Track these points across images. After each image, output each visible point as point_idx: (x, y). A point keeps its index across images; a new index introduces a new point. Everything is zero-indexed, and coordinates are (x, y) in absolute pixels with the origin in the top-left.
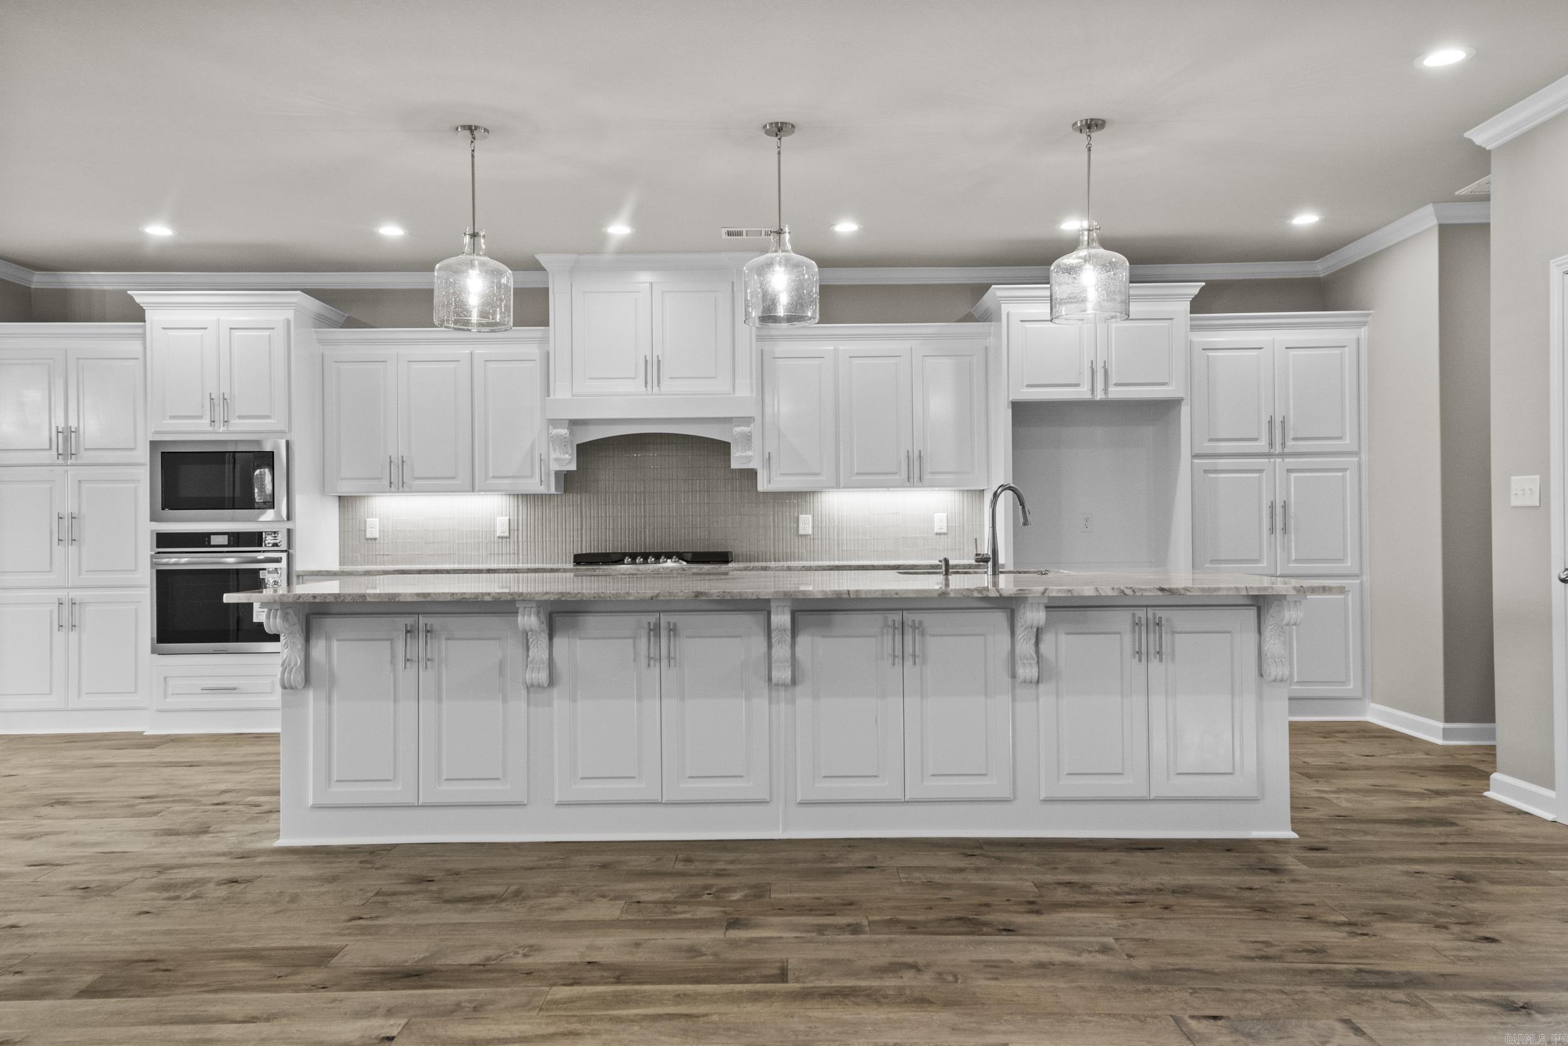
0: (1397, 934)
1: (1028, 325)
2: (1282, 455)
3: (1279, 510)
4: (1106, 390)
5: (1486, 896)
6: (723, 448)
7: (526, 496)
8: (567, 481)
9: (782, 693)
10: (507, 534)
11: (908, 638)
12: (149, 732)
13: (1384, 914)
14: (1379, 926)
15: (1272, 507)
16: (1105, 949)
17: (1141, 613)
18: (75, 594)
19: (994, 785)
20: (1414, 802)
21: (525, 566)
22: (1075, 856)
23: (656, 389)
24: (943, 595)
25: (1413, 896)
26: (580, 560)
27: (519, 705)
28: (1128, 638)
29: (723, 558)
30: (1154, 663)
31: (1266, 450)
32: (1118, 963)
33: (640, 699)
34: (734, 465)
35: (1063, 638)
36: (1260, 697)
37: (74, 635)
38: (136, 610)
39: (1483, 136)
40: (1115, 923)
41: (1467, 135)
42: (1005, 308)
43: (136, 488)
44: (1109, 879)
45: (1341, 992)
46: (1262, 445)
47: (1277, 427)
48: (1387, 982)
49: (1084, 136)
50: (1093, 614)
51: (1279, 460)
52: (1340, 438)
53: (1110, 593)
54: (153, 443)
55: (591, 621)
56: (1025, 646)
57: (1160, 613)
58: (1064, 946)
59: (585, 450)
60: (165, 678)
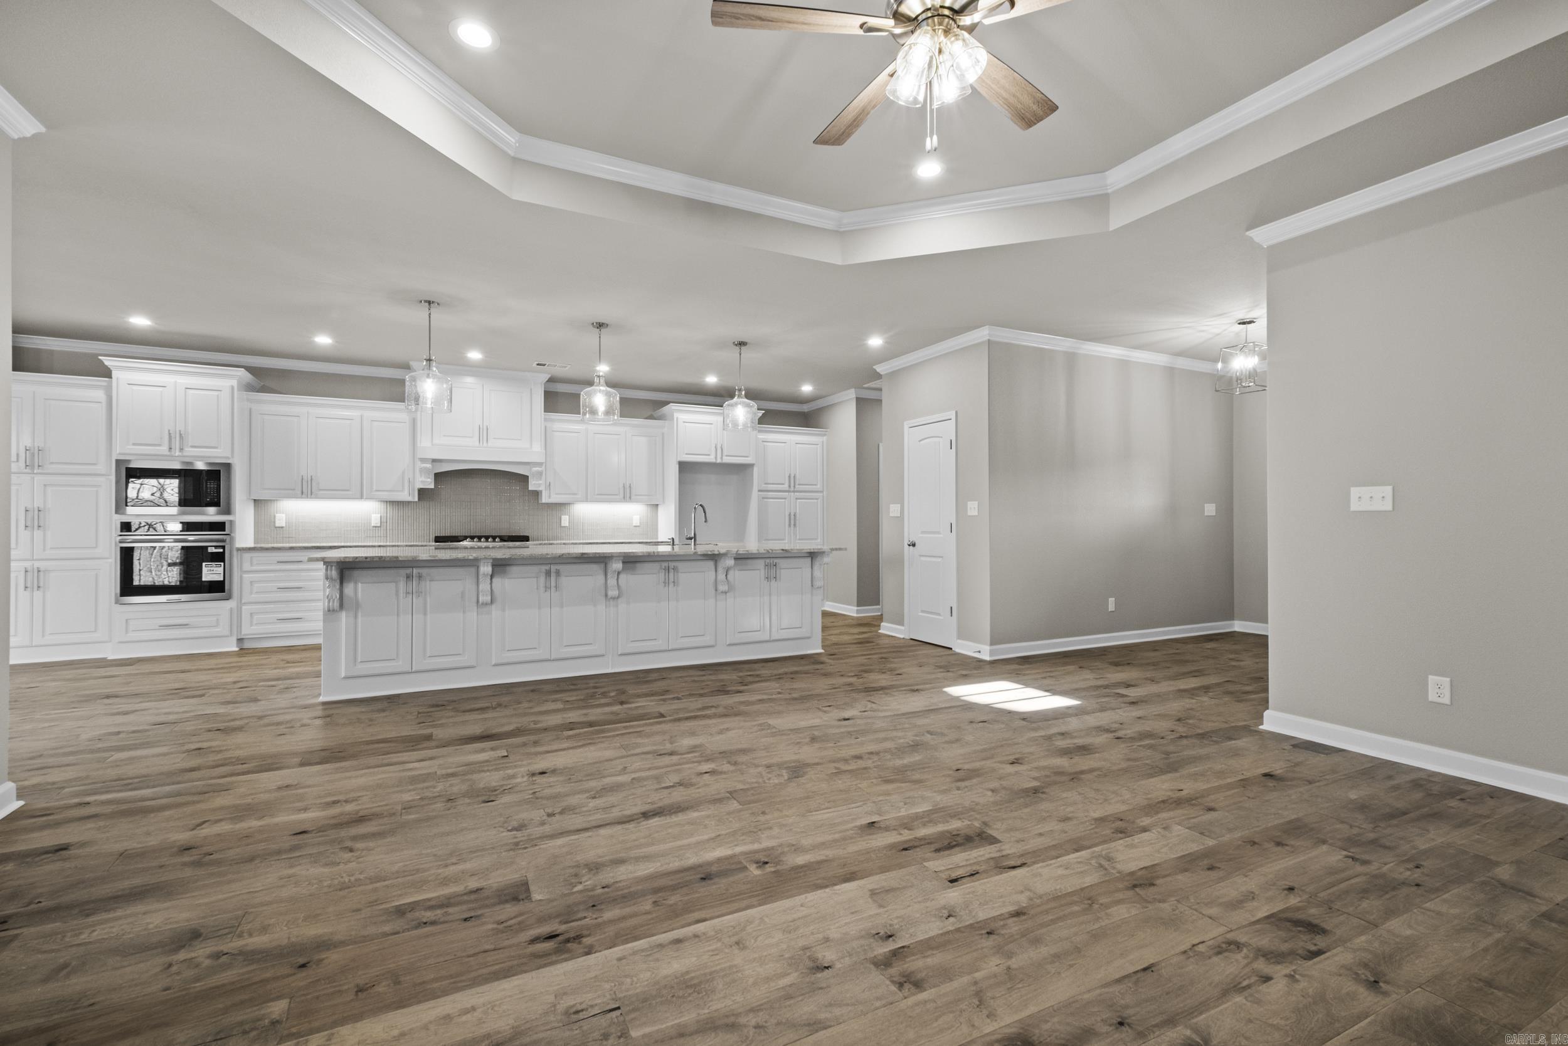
0: (873, 676)
1: (687, 424)
2: (794, 492)
3: (792, 517)
4: (722, 458)
5: (892, 662)
6: (524, 479)
7: (393, 503)
8: (423, 494)
9: (611, 602)
10: (379, 525)
11: (671, 575)
12: (111, 657)
13: (866, 671)
14: (865, 675)
15: (790, 515)
16: (779, 693)
17: (768, 561)
18: (37, 564)
19: (708, 640)
20: (857, 637)
21: (405, 544)
22: (746, 666)
23: (485, 444)
24: (695, 553)
25: (871, 665)
26: (438, 539)
27: (473, 615)
28: (763, 571)
29: (526, 539)
30: (773, 581)
31: (788, 489)
32: (788, 696)
33: (539, 608)
34: (530, 488)
35: (737, 572)
36: (812, 595)
37: (38, 594)
38: (97, 574)
39: (881, 369)
40: (777, 685)
41: (874, 367)
42: (676, 415)
43: (97, 491)
44: (765, 672)
45: (863, 694)
46: (786, 487)
47: (792, 479)
48: (875, 689)
49: (738, 348)
50: (749, 561)
51: (792, 494)
52: (815, 485)
53: (764, 552)
54: (118, 462)
55: (514, 570)
56: (721, 576)
57: (776, 561)
58: (765, 694)
59: (439, 477)
60: (127, 620)
